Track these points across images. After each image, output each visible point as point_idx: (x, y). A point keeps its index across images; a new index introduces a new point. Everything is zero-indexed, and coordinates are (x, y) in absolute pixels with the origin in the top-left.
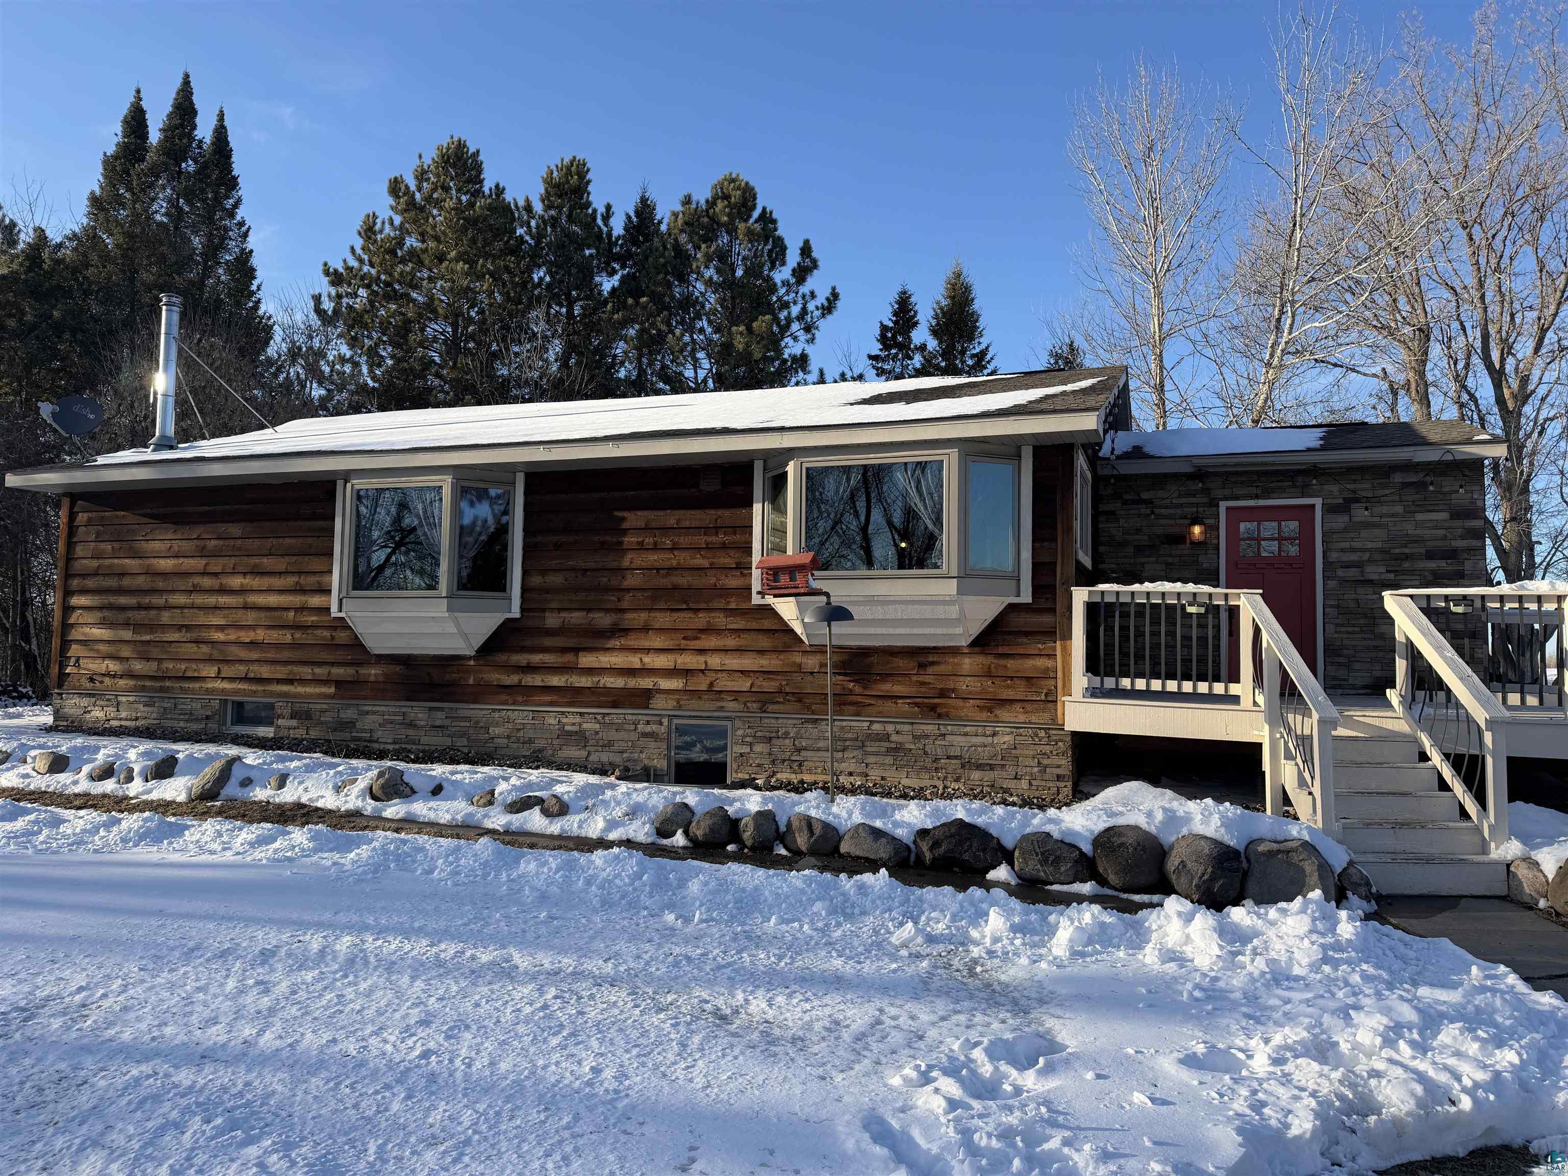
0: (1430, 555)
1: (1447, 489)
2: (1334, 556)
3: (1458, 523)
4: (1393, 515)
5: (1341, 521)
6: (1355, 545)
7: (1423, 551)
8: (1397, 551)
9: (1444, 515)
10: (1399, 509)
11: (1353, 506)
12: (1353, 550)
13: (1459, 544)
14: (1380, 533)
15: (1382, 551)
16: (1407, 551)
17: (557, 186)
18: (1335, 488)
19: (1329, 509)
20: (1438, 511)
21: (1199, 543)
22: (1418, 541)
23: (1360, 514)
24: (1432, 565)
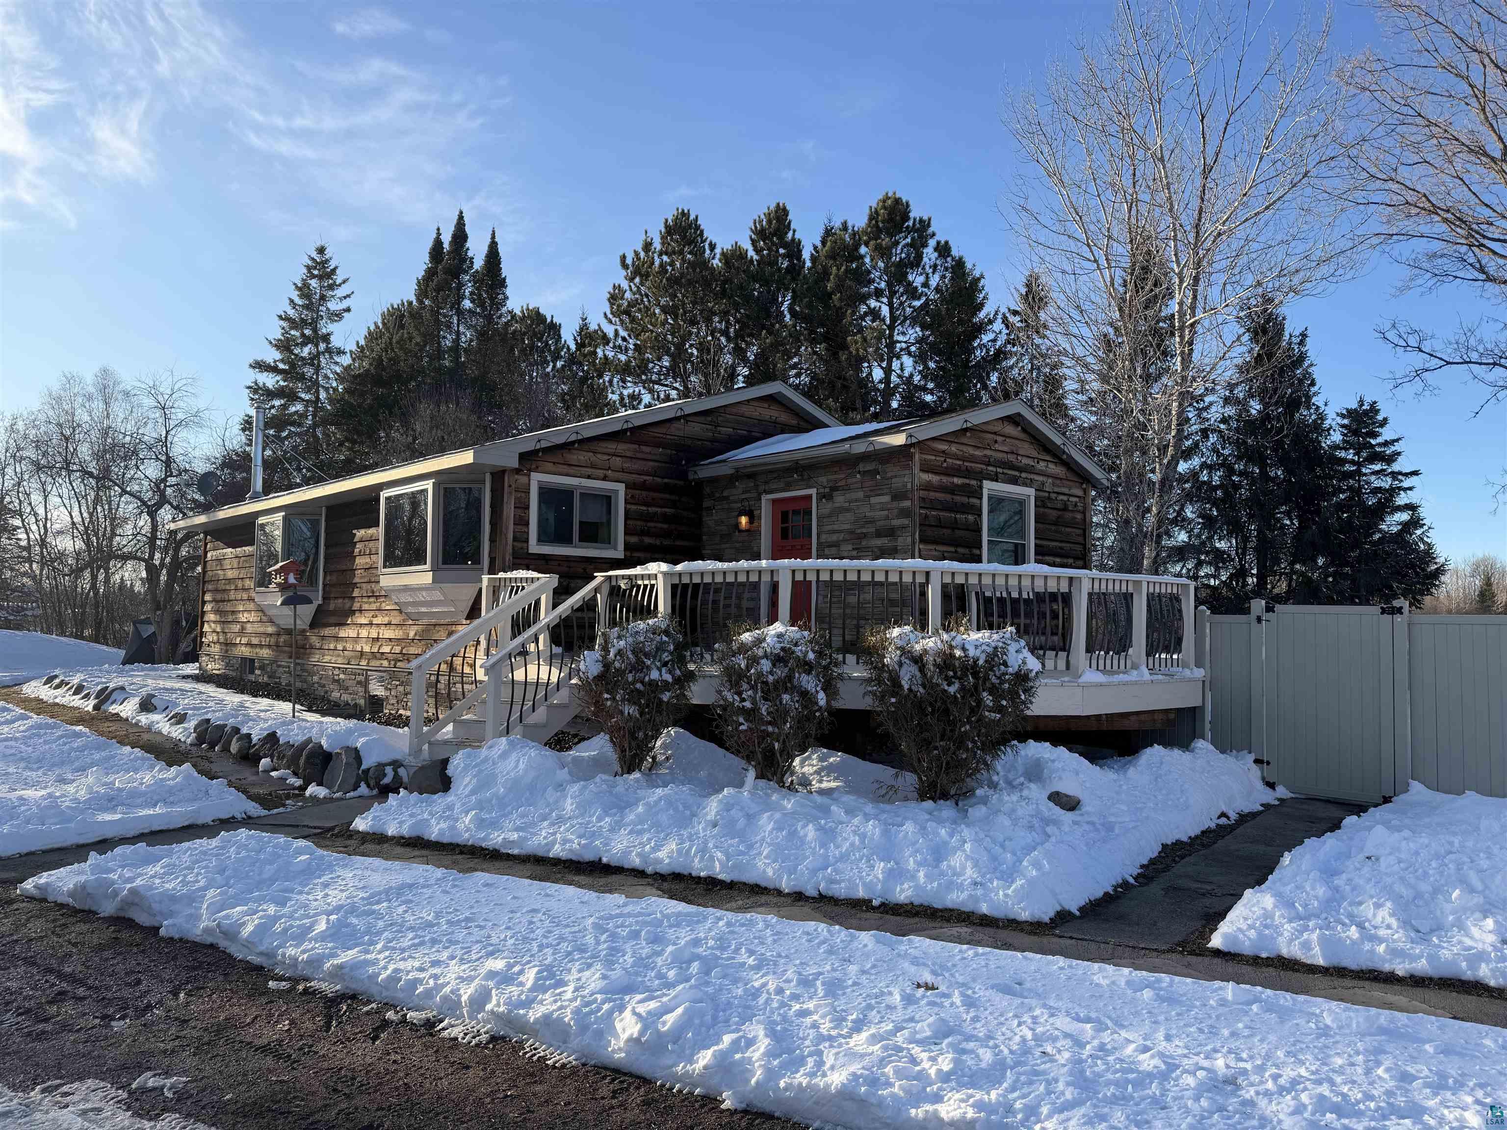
0: (879, 534)
1: (889, 475)
2: (824, 537)
3: (895, 504)
4: (856, 501)
5: (827, 507)
6: (836, 527)
7: (873, 530)
8: (859, 531)
9: (886, 499)
10: (860, 494)
11: (835, 493)
12: (834, 532)
13: (896, 522)
14: (849, 516)
15: (851, 532)
16: (864, 531)
17: (763, 230)
18: (823, 480)
19: (821, 497)
20: (882, 495)
21: (747, 531)
22: (872, 521)
23: (840, 499)
24: (879, 542)
